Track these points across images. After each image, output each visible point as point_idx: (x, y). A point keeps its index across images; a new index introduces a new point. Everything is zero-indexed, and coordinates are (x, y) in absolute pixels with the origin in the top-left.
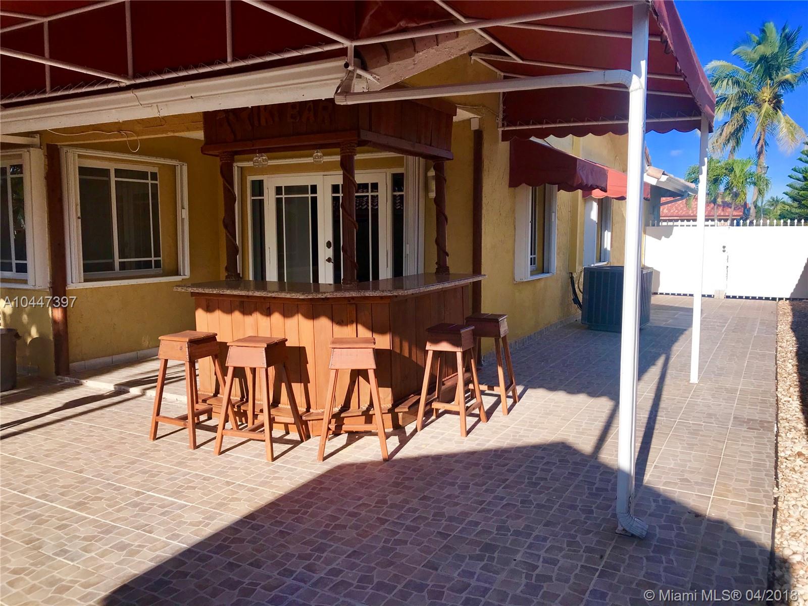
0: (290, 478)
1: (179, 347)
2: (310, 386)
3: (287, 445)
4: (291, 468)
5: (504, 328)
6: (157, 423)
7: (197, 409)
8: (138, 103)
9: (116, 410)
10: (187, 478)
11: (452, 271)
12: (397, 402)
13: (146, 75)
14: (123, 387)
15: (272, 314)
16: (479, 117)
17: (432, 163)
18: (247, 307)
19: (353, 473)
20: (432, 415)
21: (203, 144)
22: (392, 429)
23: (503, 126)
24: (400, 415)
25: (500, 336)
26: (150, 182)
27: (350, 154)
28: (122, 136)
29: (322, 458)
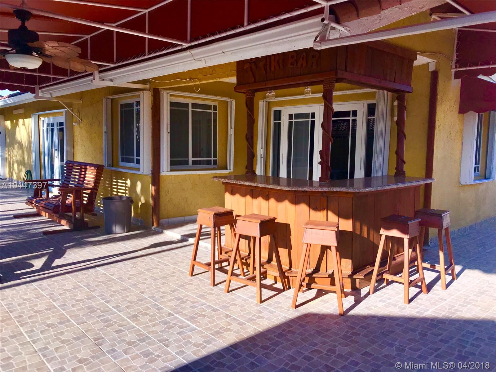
0: (269, 319)
1: (208, 217)
2: (292, 252)
3: (273, 292)
4: (272, 311)
5: (446, 221)
6: (194, 266)
7: (221, 259)
8: (192, 59)
9: (177, 252)
10: (202, 308)
11: (407, 174)
12: (355, 270)
13: (197, 39)
14: (185, 238)
15: (270, 198)
16: (436, 61)
17: (396, 95)
18: (254, 193)
19: (314, 322)
20: (384, 282)
21: (236, 85)
22: (351, 290)
23: (456, 67)
24: (358, 281)
25: (442, 228)
26: (212, 111)
27: (330, 88)
28: (191, 82)
29: (295, 307)
